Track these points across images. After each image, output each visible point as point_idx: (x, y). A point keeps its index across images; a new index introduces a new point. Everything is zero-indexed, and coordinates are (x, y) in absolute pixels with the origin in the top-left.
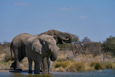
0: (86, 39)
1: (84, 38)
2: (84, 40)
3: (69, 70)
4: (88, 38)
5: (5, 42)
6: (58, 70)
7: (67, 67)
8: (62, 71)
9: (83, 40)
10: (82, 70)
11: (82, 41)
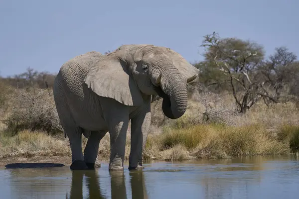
0: (281, 53)
1: (276, 52)
2: (277, 58)
3: (203, 154)
4: (289, 51)
5: (30, 71)
6: (168, 157)
7: (200, 146)
8: (181, 159)
9: (271, 58)
10: (247, 152)
11: (270, 61)
